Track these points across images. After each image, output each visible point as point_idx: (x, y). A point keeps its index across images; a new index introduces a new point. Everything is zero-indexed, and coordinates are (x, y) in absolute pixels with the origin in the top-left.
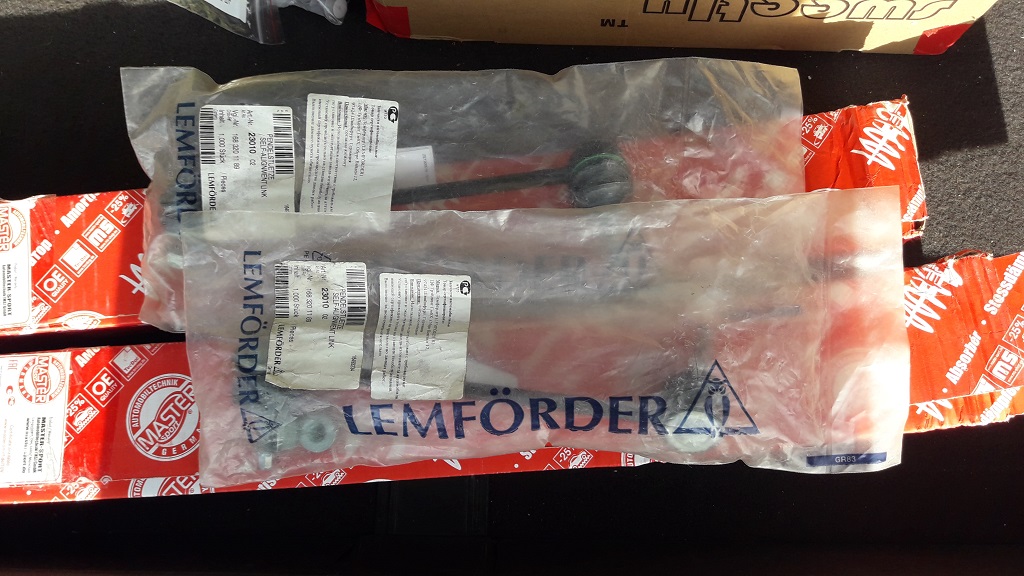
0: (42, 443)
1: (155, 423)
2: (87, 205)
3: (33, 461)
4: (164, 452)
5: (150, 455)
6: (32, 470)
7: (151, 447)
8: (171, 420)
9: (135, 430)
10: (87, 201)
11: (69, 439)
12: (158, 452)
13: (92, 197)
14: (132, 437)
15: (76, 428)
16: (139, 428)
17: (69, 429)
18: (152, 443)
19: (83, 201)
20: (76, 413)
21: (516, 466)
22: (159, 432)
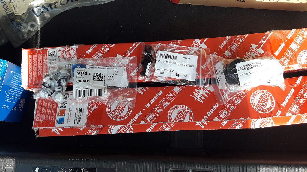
0: (80, 115)
1: (115, 110)
2: (94, 48)
3: (77, 120)
4: (118, 118)
5: (114, 119)
6: (77, 123)
7: (114, 117)
8: (120, 109)
9: (109, 112)
10: (94, 47)
11: (89, 114)
12: (116, 118)
13: (95, 46)
14: (108, 114)
15: (91, 111)
16: (110, 111)
17: (88, 111)
18: (114, 116)
19: (92, 47)
20: (91, 107)
21: (220, 127)
22: (116, 113)
